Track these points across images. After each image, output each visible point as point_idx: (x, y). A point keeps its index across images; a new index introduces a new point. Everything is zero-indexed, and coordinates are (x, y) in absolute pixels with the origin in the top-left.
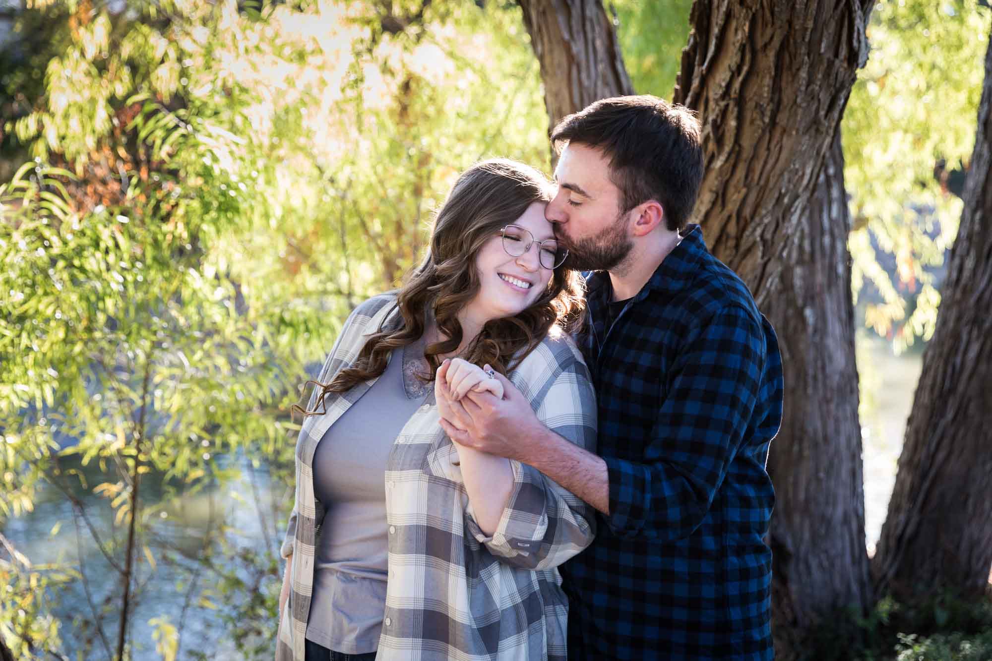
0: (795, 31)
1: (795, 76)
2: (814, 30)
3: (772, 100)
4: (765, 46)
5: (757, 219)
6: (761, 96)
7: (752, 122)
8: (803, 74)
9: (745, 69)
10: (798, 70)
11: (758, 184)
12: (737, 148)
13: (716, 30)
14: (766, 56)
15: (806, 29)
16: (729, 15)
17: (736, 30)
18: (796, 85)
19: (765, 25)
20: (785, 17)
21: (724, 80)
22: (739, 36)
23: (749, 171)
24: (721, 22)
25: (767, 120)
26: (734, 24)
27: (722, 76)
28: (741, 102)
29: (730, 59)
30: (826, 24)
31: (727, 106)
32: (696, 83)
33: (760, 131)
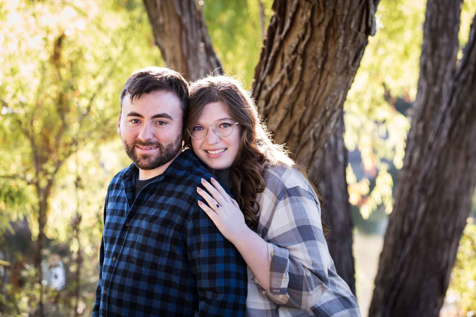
0: (337, 16)
1: (336, 41)
2: (348, 15)
3: (322, 55)
4: (320, 24)
5: (311, 125)
6: (316, 53)
7: (311, 67)
8: (341, 40)
9: (307, 37)
10: (338, 38)
11: (313, 103)
12: (301, 83)
13: (290, 14)
14: (320, 30)
15: (343, 15)
16: (298, 6)
17: (303, 15)
18: (337, 47)
19: (320, 12)
20: (331, 8)
21: (294, 43)
22: (305, 18)
23: (308, 96)
24: (293, 9)
25: (319, 66)
26: (301, 11)
27: (293, 41)
28: (304, 56)
29: (299, 30)
30: (354, 12)
31: (296, 59)
32: (276, 45)
33: (315, 73)
